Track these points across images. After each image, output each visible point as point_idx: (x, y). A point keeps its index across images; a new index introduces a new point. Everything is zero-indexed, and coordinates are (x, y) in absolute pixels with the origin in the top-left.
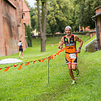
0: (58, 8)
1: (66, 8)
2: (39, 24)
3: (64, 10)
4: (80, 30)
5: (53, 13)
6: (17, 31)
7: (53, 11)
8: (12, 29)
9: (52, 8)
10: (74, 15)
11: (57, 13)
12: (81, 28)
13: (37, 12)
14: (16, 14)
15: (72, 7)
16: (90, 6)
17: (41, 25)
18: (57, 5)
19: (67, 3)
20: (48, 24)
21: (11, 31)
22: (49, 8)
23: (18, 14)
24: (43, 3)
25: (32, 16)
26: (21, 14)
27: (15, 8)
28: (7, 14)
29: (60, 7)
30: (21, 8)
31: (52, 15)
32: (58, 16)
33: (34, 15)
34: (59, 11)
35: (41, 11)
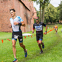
0: (50, 11)
1: (53, 11)
2: (41, 18)
4: (60, 22)
5: (48, 14)
7: (48, 13)
8: (28, 20)
10: (57, 15)
11: (49, 14)
12: (60, 21)
13: (40, 13)
14: (30, 13)
15: (56, 11)
18: (49, 10)
21: (28, 21)
22: (46, 11)
23: (31, 13)
24: (43, 9)
26: (33, 13)
27: (30, 11)
28: (26, 13)
29: (51, 11)
31: (47, 14)
32: (50, 15)
34: (50, 13)
35: (42, 13)
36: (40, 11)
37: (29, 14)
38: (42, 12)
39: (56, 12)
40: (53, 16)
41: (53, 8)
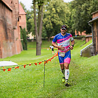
0: (55, 12)
1: (62, 12)
2: (35, 27)
3: (61, 13)
4: (76, 34)
5: (50, 17)
6: (13, 34)
7: (49, 15)
8: (8, 31)
9: (48, 12)
10: (70, 19)
11: (53, 17)
12: (77, 32)
13: (33, 15)
14: (12, 17)
15: (69, 11)
16: (87, 11)
17: (37, 28)
18: (53, 9)
19: (64, 7)
20: (43, 28)
21: (7, 33)
25: (28, 19)
27: (11, 11)
28: (3, 17)
29: (57, 11)
30: (17, 11)
31: (48, 18)
32: (54, 20)
33: (30, 18)
34: (55, 15)
35: (37, 15)
36: (34, 12)
37: (10, 17)
38: (38, 13)
39: (68, 14)
41: (62, 4)
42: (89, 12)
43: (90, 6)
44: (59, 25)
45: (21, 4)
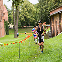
0: (26, 10)
1: (31, 10)
7: (23, 12)
9: (22, 10)
11: (25, 14)
13: (12, 12)
15: (35, 10)
17: (15, 21)
18: (25, 8)
19: (32, 7)
22: (20, 10)
23: (0, 13)
25: (9, 15)
30: (2, 10)
31: (22, 15)
32: (26, 16)
33: (11, 14)
35: (15, 12)
36: (13, 10)
39: (34, 12)
40: (30, 17)
41: (31, 5)
42: (48, 11)
43: (48, 7)
44: (29, 19)
45: (5, 5)
